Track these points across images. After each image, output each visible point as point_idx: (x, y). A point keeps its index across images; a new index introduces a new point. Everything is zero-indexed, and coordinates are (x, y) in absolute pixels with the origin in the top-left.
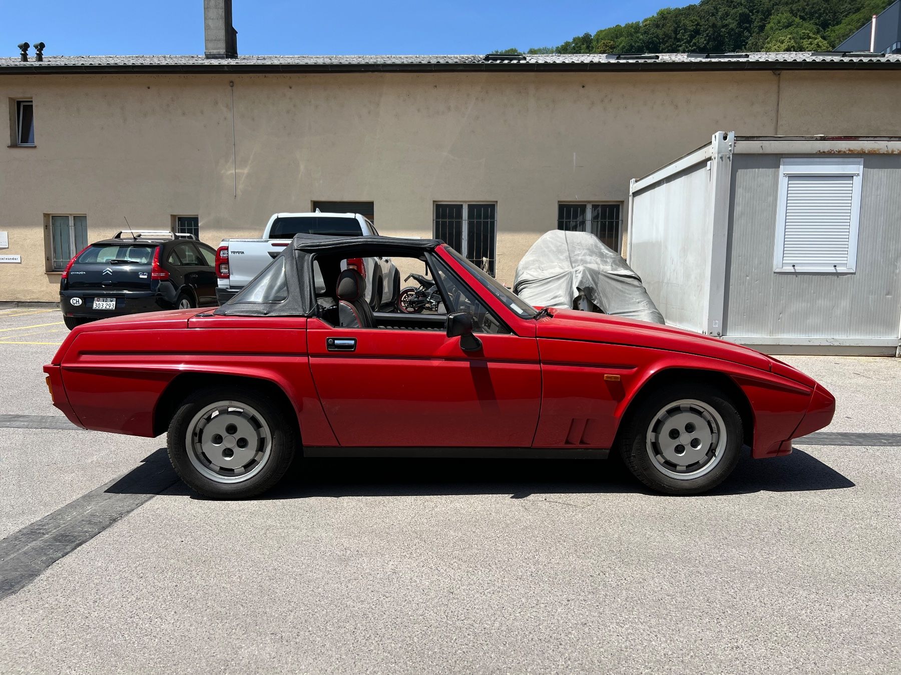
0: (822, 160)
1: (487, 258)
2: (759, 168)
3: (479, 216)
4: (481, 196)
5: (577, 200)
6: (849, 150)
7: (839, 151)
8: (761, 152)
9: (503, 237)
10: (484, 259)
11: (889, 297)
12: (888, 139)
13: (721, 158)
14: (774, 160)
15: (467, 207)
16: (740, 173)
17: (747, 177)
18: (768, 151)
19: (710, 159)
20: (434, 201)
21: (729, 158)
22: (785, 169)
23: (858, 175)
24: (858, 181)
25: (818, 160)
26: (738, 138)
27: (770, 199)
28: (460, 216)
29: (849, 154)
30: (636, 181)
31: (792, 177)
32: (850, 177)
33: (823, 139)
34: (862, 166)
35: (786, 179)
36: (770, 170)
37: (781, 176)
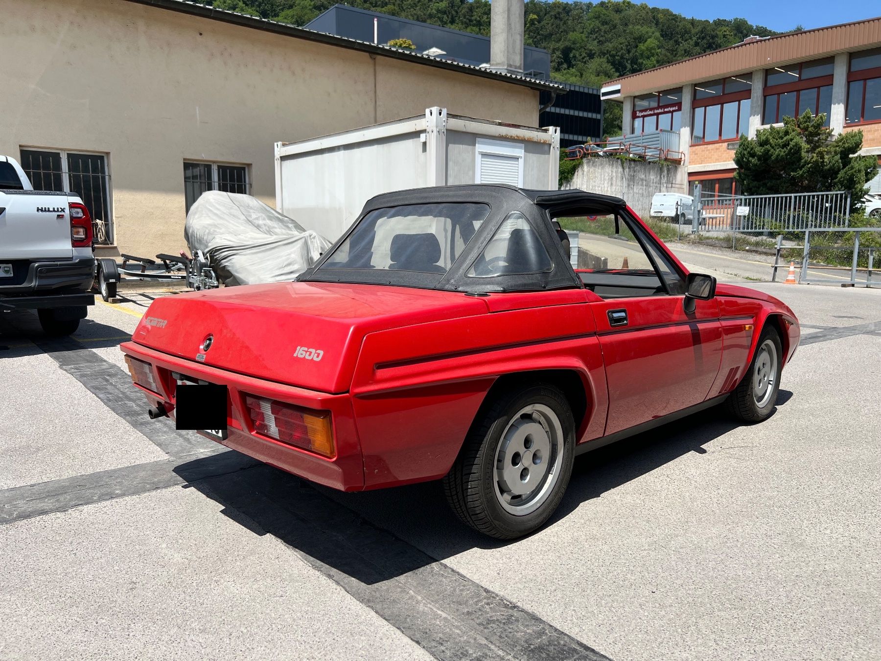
0: (501, 142)
1: (102, 220)
2: (463, 144)
3: (86, 169)
4: (87, 145)
5: (204, 159)
6: (517, 136)
7: (511, 137)
8: (464, 130)
9: (121, 196)
10: (98, 221)
12: (535, 130)
13: (439, 132)
14: (471, 138)
15: (66, 157)
16: (450, 146)
17: (457, 150)
18: (469, 130)
19: (424, 131)
20: (20, 146)
21: (444, 132)
22: (481, 147)
23: (521, 157)
24: (521, 161)
25: (498, 142)
26: (450, 115)
27: (471, 173)
28: (58, 166)
29: (517, 140)
30: (284, 145)
31: (485, 155)
32: (516, 158)
33: (500, 124)
34: (523, 151)
35: (480, 156)
36: (470, 147)
37: (477, 153)
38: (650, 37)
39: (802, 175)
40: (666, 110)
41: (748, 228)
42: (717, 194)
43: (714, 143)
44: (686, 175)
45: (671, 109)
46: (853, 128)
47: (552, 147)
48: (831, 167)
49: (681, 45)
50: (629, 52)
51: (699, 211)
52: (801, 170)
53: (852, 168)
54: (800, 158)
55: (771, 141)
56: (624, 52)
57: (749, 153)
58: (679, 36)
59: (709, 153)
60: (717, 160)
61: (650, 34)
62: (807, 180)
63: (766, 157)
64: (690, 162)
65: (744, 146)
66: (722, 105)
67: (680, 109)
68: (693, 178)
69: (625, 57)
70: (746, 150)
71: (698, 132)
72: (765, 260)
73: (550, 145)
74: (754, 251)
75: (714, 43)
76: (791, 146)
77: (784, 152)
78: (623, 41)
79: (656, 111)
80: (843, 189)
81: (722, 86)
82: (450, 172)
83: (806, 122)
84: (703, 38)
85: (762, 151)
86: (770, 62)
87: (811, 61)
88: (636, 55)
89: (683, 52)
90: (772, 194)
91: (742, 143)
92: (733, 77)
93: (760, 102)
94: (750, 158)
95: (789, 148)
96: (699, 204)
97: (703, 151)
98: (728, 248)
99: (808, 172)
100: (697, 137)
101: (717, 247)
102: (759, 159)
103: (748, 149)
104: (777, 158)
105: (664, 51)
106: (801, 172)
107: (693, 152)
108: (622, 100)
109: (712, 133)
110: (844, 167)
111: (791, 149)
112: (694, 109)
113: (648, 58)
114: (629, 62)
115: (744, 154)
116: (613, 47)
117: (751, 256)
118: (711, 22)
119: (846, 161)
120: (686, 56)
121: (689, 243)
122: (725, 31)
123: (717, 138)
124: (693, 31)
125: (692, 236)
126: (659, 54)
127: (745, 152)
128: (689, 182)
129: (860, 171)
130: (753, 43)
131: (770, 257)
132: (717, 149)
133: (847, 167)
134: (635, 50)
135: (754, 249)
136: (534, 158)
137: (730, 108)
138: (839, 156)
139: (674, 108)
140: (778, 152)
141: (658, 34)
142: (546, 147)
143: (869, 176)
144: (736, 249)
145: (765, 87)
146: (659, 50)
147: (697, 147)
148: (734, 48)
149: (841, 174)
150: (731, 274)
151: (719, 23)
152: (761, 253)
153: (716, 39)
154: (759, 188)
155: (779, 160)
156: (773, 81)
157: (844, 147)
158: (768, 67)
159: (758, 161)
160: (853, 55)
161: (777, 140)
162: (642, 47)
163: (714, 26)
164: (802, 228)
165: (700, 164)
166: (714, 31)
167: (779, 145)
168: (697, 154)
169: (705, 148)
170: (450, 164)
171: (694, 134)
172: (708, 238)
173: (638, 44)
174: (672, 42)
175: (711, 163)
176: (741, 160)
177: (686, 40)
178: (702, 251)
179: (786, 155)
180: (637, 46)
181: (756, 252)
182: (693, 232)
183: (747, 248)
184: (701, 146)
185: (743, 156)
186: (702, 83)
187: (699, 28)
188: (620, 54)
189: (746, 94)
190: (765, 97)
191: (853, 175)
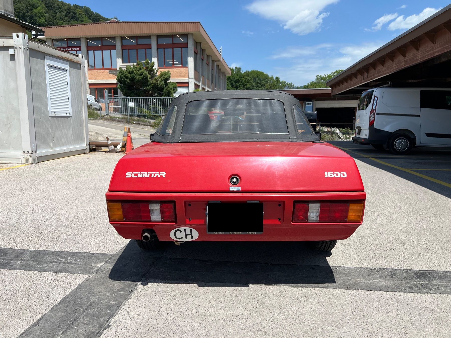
0: (57, 60)
2: (38, 59)
6: (65, 57)
7: (63, 57)
8: (38, 50)
11: (81, 127)
13: (25, 49)
14: (42, 55)
16: (31, 58)
17: (36, 61)
18: (41, 50)
21: (28, 50)
22: (48, 62)
23: (68, 70)
24: (68, 72)
25: (56, 59)
27: (43, 76)
29: (65, 59)
31: (50, 66)
32: (66, 70)
33: (56, 49)
34: (68, 66)
35: (48, 67)
36: (42, 61)
37: (46, 65)
38: (39, 6)
39: (149, 89)
40: (72, 49)
41: (133, 113)
42: (113, 95)
43: (101, 70)
44: (88, 85)
45: (76, 49)
46: (167, 69)
47: (82, 66)
48: (161, 86)
49: (58, 14)
50: (28, 12)
51: (108, 104)
52: (149, 86)
53: (169, 87)
54: (148, 81)
55: (134, 71)
56: (25, 11)
57: (124, 76)
58: (56, 9)
59: (99, 74)
60: (103, 78)
61: (39, 4)
62: (151, 91)
63: (133, 79)
64: (89, 78)
65: (122, 73)
66: (102, 51)
67: (80, 50)
68: (92, 87)
69: (25, 14)
70: (123, 75)
71: (92, 63)
72: (145, 128)
73: (81, 64)
74: (138, 124)
75: (75, 17)
76: (143, 75)
77: (141, 77)
78: (23, 5)
79: (67, 49)
80: (166, 96)
81: (101, 41)
82: (33, 75)
83: (147, 64)
84: (69, 13)
85: (131, 76)
86: (124, 34)
87: (141, 36)
88: (32, 14)
89: (59, 18)
90: (137, 97)
91: (121, 71)
92: (106, 37)
93: (121, 52)
94: (126, 79)
95: (143, 76)
96: (108, 100)
97: (95, 73)
98: (126, 122)
99: (152, 87)
100: (91, 66)
101: (120, 122)
102: (130, 80)
103: (124, 75)
104: (138, 80)
105: (48, 16)
106: (149, 88)
107: (90, 73)
108: (45, 40)
109: (99, 64)
110: (165, 87)
111: (144, 76)
112: (88, 51)
113: (40, 17)
114: (28, 17)
115: (122, 77)
116: (18, 7)
117: (138, 126)
118: (72, 5)
119: (166, 84)
120: (61, 21)
121: (106, 120)
122: (80, 12)
123: (102, 67)
124: (63, 8)
125: (106, 117)
126: (46, 17)
127: (123, 76)
128: (90, 88)
129: (172, 89)
130: (115, 22)
131: (146, 126)
132: (102, 73)
133: (167, 87)
134: (31, 11)
135: (138, 122)
136: (74, 70)
137: (106, 53)
138: (163, 81)
139: (77, 49)
140: (138, 77)
141: (43, 5)
142: (79, 66)
143: (175, 91)
144: (130, 123)
145: (122, 46)
146: (46, 15)
147: (92, 71)
148: (106, 23)
149: (165, 90)
150: (142, 135)
151: (76, 7)
152: (142, 125)
153: (76, 15)
154: (131, 94)
155: (139, 81)
156: (125, 42)
157: (165, 78)
158: (122, 36)
159: (130, 81)
160: (159, 37)
161: (137, 71)
162: (35, 10)
163: (74, 8)
164: (159, 113)
165: (94, 79)
166: (74, 10)
167: (138, 74)
168: (92, 74)
169: (96, 71)
170: (32, 69)
171: (90, 64)
172: (114, 117)
173: (33, 9)
174: (52, 11)
175: (100, 79)
176: (121, 79)
177: (60, 12)
178: (114, 124)
179: (142, 79)
180: (32, 10)
181: (139, 124)
182: (106, 114)
183: (135, 122)
184: (94, 71)
185: (121, 78)
186: (91, 38)
187: (66, 7)
188: (22, 12)
189: (113, 47)
190: (122, 50)
191: (169, 90)
